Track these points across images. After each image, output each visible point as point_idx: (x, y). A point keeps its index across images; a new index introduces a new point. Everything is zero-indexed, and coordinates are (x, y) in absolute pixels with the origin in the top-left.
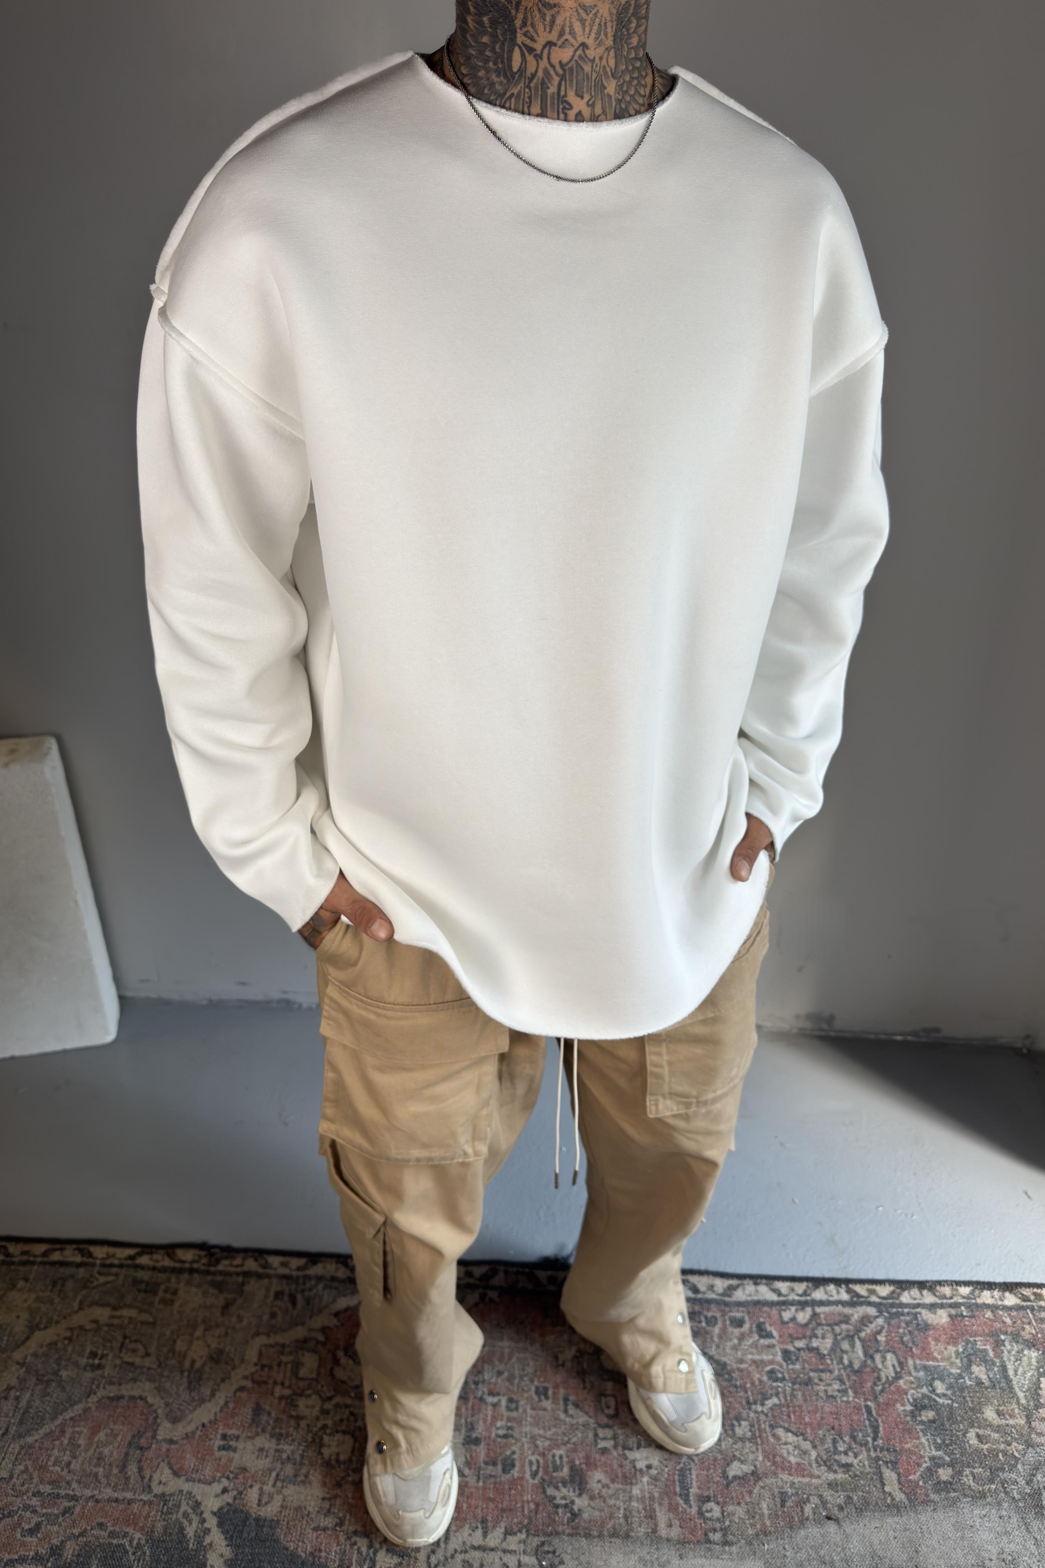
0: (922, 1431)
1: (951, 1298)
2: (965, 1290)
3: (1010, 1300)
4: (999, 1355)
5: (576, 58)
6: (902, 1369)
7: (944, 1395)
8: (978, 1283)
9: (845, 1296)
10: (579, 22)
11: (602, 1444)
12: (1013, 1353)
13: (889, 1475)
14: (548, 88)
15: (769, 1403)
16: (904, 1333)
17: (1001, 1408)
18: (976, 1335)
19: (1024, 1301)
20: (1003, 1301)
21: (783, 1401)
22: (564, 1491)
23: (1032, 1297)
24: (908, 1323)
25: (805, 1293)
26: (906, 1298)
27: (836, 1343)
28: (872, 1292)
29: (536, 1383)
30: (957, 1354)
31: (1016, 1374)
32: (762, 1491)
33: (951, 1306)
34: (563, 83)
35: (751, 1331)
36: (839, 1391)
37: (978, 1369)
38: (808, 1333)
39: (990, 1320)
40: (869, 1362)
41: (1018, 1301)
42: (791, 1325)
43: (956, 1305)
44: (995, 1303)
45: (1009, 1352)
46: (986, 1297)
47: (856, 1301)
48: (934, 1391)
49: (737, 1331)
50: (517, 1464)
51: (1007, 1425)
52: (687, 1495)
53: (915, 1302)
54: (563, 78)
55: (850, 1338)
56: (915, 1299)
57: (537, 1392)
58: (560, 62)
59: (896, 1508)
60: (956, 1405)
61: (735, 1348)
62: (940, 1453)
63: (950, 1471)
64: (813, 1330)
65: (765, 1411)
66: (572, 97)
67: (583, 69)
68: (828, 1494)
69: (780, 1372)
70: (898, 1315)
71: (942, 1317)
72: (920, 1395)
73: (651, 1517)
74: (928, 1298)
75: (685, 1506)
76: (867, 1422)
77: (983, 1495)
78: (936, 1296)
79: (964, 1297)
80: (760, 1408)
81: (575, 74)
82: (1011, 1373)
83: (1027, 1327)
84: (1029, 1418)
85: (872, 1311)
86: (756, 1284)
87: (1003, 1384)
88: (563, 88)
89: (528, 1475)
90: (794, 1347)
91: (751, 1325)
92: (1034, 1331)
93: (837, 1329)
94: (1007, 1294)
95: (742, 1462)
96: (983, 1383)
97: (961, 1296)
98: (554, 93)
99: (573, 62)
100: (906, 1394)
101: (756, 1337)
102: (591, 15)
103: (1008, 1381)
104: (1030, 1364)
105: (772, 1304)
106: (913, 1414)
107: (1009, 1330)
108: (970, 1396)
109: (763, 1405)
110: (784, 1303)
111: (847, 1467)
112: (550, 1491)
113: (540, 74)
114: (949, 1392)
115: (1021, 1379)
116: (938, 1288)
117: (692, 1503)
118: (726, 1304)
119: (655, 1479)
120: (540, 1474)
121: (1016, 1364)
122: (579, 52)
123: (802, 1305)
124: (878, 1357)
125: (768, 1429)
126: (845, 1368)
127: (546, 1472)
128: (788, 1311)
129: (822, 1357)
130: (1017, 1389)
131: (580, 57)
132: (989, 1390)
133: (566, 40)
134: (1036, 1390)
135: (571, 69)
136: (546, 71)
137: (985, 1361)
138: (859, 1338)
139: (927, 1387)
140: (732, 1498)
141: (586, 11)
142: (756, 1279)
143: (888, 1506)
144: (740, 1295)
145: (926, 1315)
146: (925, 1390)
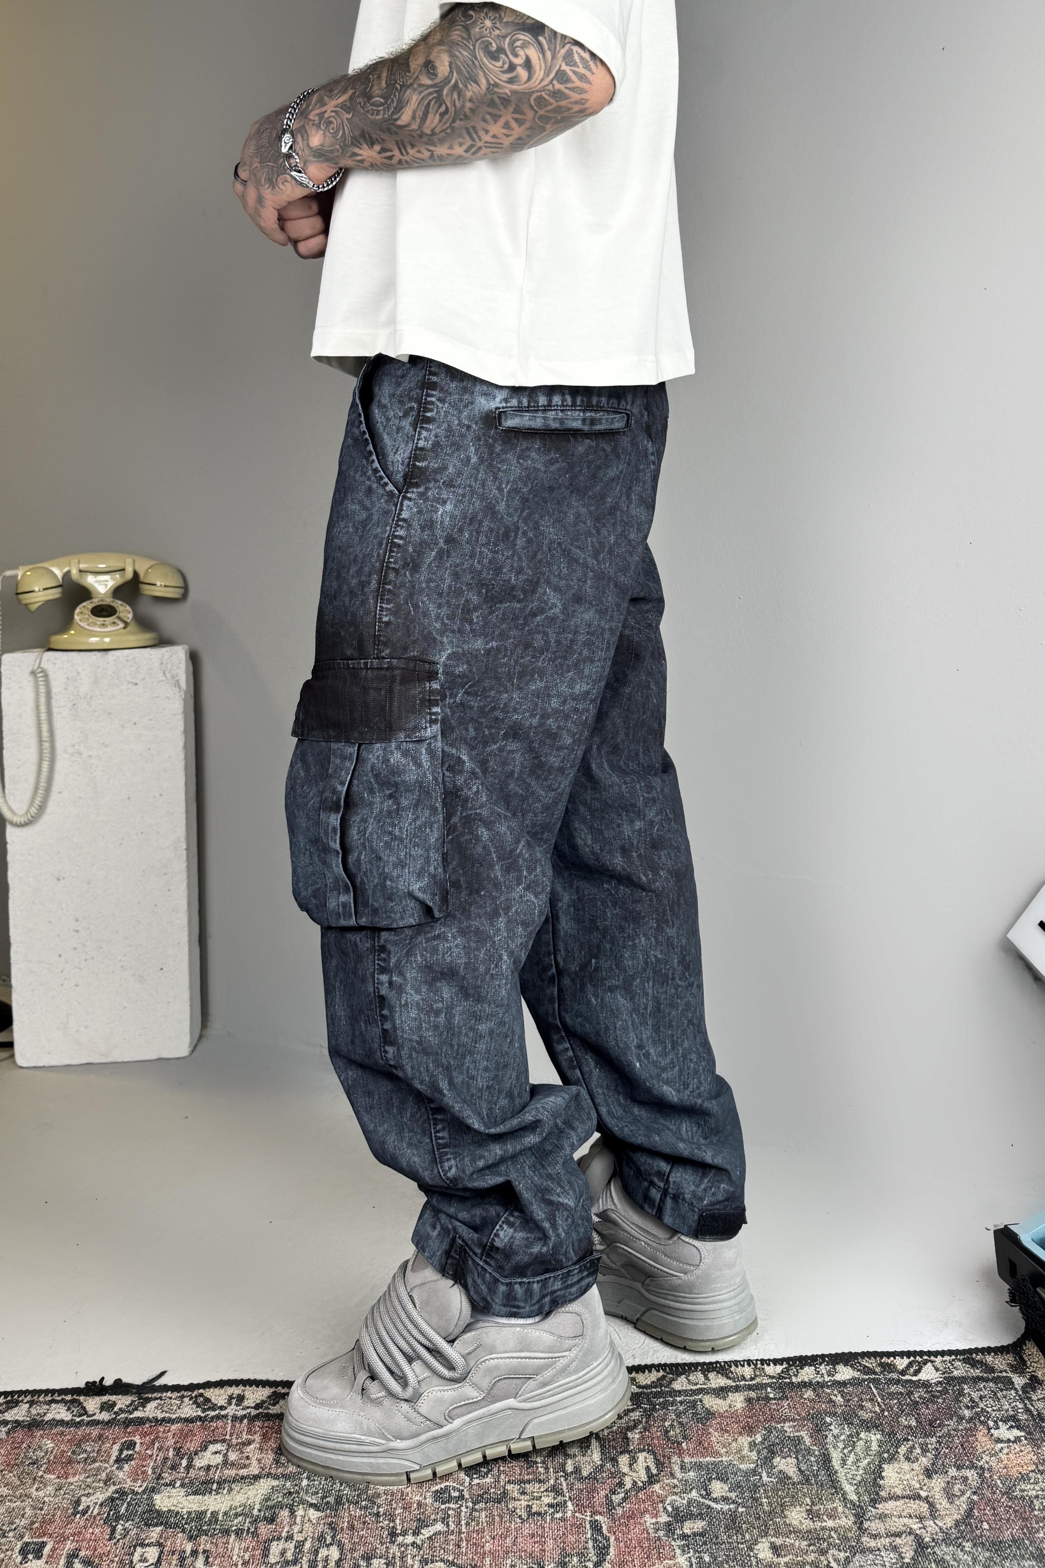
0: (680, 1547)
1: (752, 1379)
2: (774, 1370)
3: (845, 1373)
4: (819, 1442)
6: (660, 1471)
7: (725, 1499)
12: (842, 1438)
15: (427, 1532)
16: (671, 1426)
17: (815, 1509)
18: (784, 1421)
19: (866, 1373)
20: (833, 1375)
21: (452, 1526)
23: (878, 1370)
24: (679, 1414)
26: (680, 1384)
30: (753, 1445)
31: (844, 1462)
33: (750, 1388)
36: (551, 1506)
37: (783, 1462)
39: (811, 1401)
40: (608, 1465)
41: (857, 1374)
43: (759, 1387)
44: (820, 1379)
45: (836, 1437)
46: (807, 1373)
48: (709, 1494)
51: (823, 1529)
53: (694, 1388)
60: (740, 1510)
69: (454, 1489)
70: (665, 1404)
71: (734, 1403)
72: (685, 1502)
74: (717, 1381)
76: (590, 1544)
78: (729, 1378)
79: (772, 1377)
80: (410, 1539)
82: (836, 1463)
84: (860, 1518)
87: (823, 1476)
92: (877, 1409)
94: (840, 1367)
96: (790, 1478)
97: (768, 1376)
100: (662, 1502)
103: (831, 1473)
104: (868, 1448)
106: (669, 1528)
107: (839, 1411)
108: (766, 1497)
109: (416, 1533)
114: (733, 1495)
115: (852, 1471)
116: (733, 1369)
121: (845, 1451)
124: (624, 1460)
126: (567, 1475)
130: (843, 1482)
132: (799, 1487)
134: (873, 1480)
137: (796, 1450)
145: (711, 1402)
146: (694, 1493)
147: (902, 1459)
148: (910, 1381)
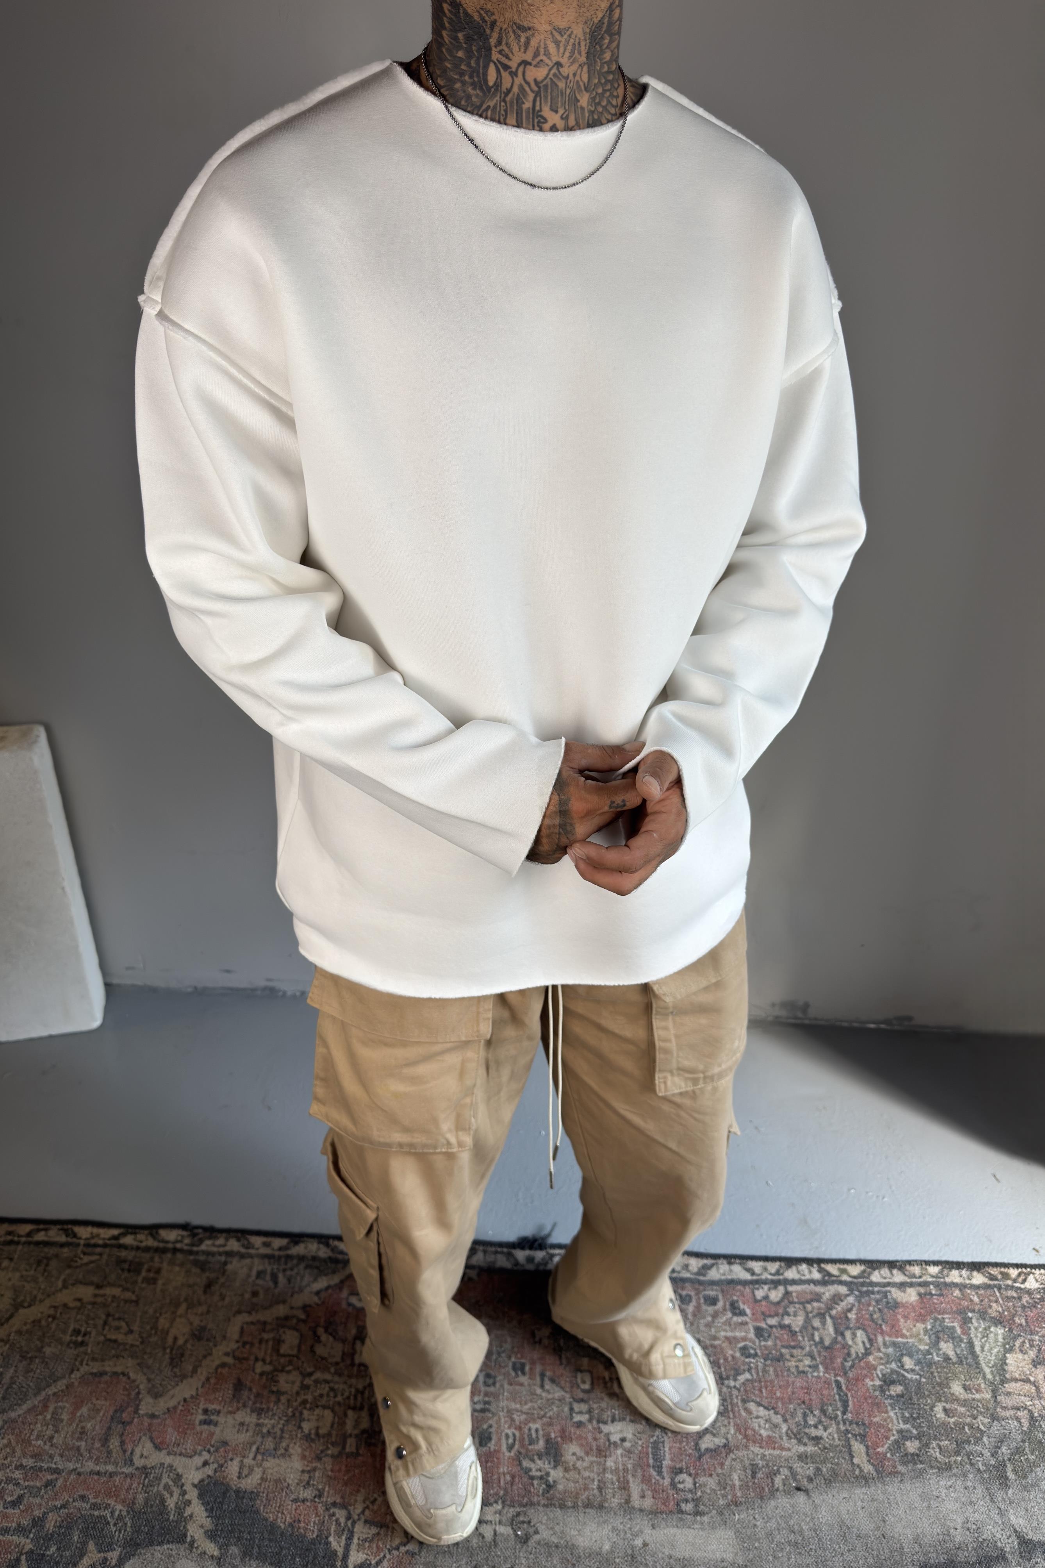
0: (891, 1405)
1: (920, 1277)
2: (934, 1270)
3: (978, 1279)
4: (966, 1332)
5: (551, 76)
6: (872, 1345)
7: (913, 1371)
8: (947, 1263)
9: (816, 1275)
10: (553, 44)
11: (577, 1418)
12: (980, 1330)
13: (858, 1447)
14: (524, 103)
15: (742, 1378)
16: (874, 1312)
17: (967, 1383)
18: (943, 1313)
19: (991, 1279)
20: (970, 1280)
21: (755, 1376)
22: (538, 1462)
23: (999, 1277)
24: (877, 1302)
25: (778, 1273)
26: (876, 1277)
27: (807, 1320)
28: (844, 1271)
29: (513, 1359)
30: (926, 1331)
31: (983, 1350)
32: (733, 1463)
33: (920, 1285)
34: (538, 99)
35: (725, 1310)
36: (810, 1367)
37: (946, 1345)
38: (781, 1311)
39: (959, 1298)
40: (840, 1338)
41: (986, 1280)
42: (764, 1303)
43: (925, 1284)
44: (963, 1282)
45: (976, 1329)
46: (955, 1276)
47: (827, 1280)
48: (903, 1366)
49: (711, 1309)
50: (494, 1437)
51: (974, 1399)
52: (661, 1467)
53: (885, 1281)
54: (537, 94)
55: (822, 1316)
56: (885, 1278)
57: (515, 1369)
58: (535, 80)
59: (864, 1479)
60: (923, 1380)
61: (708, 1325)
62: (908, 1426)
63: (917, 1443)
64: (785, 1308)
65: (738, 1386)
66: (546, 112)
67: (557, 85)
68: (797, 1466)
69: (752, 1348)
70: (868, 1293)
71: (911, 1296)
72: (889, 1370)
73: (624, 1488)
74: (898, 1277)
75: (658, 1478)
76: (837, 1397)
77: (949, 1467)
78: (905, 1275)
79: (933, 1276)
80: (732, 1383)
81: (549, 91)
82: (978, 1349)
83: (994, 1305)
84: (995, 1393)
85: (843, 1290)
86: (730, 1263)
87: (970, 1360)
88: (538, 103)
89: (504, 1448)
90: (767, 1324)
91: (725, 1303)
92: (1000, 1309)
93: (809, 1307)
94: (975, 1273)
95: (714, 1435)
96: (950, 1359)
97: (930, 1275)
98: (529, 108)
99: (548, 80)
100: (875, 1369)
101: (729, 1315)
102: (565, 37)
103: (975, 1357)
104: (996, 1341)
105: (745, 1283)
106: (882, 1389)
107: (977, 1308)
108: (938, 1372)
109: (735, 1380)
110: (757, 1282)
111: (817, 1439)
112: (526, 1463)
113: (515, 89)
114: (917, 1368)
115: (988, 1357)
116: (908, 1267)
117: (665, 1474)
118: (701, 1283)
119: (629, 1451)
120: (516, 1447)
121: (983, 1340)
122: (554, 70)
123: (775, 1284)
124: (848, 1334)
125: (740, 1404)
126: (816, 1344)
127: (522, 1445)
128: (761, 1290)
129: (794, 1334)
130: (983, 1365)
131: (555, 75)
132: (956, 1366)
133: (542, 60)
134: (1002, 1365)
135: (546, 86)
136: (521, 87)
137: (952, 1337)
138: (830, 1316)
139: (896, 1363)
140: (704, 1470)
141: (560, 33)
142: (730, 1258)
143: (857, 1477)
144: (714, 1274)
145: (895, 1293)
146: (893, 1366)
147: (1018, 1350)
148: (1020, 1288)
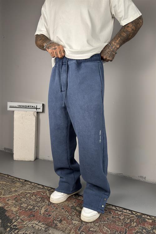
9: (130, 212)
11: (68, 218)
22: (57, 222)
25: (122, 210)
27: (124, 218)
38: (120, 215)
47: (132, 214)
50: (52, 216)
56: (145, 217)
65: (104, 223)
86: (113, 206)
90: (115, 216)
91: (108, 211)
93: (126, 216)
105: (114, 210)
112: (54, 221)
120: (54, 218)
128: (117, 211)
129: (120, 219)
138: (130, 219)
139: (141, 230)
144: (108, 207)
